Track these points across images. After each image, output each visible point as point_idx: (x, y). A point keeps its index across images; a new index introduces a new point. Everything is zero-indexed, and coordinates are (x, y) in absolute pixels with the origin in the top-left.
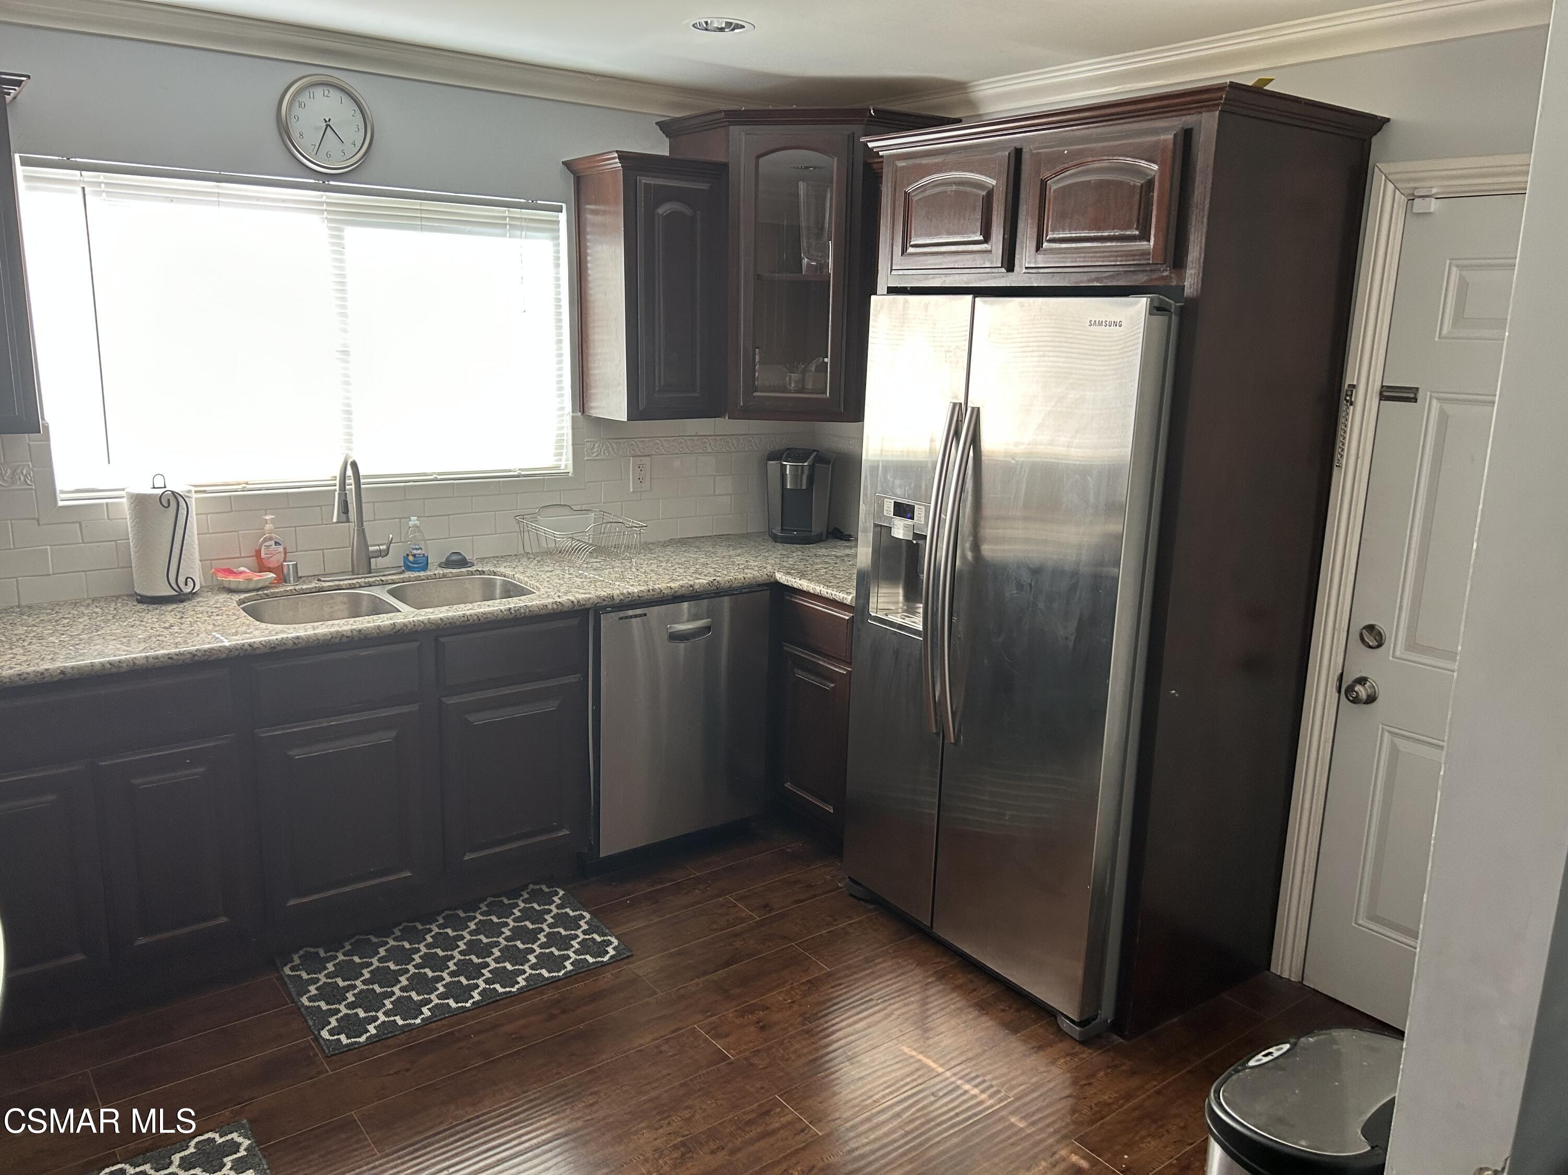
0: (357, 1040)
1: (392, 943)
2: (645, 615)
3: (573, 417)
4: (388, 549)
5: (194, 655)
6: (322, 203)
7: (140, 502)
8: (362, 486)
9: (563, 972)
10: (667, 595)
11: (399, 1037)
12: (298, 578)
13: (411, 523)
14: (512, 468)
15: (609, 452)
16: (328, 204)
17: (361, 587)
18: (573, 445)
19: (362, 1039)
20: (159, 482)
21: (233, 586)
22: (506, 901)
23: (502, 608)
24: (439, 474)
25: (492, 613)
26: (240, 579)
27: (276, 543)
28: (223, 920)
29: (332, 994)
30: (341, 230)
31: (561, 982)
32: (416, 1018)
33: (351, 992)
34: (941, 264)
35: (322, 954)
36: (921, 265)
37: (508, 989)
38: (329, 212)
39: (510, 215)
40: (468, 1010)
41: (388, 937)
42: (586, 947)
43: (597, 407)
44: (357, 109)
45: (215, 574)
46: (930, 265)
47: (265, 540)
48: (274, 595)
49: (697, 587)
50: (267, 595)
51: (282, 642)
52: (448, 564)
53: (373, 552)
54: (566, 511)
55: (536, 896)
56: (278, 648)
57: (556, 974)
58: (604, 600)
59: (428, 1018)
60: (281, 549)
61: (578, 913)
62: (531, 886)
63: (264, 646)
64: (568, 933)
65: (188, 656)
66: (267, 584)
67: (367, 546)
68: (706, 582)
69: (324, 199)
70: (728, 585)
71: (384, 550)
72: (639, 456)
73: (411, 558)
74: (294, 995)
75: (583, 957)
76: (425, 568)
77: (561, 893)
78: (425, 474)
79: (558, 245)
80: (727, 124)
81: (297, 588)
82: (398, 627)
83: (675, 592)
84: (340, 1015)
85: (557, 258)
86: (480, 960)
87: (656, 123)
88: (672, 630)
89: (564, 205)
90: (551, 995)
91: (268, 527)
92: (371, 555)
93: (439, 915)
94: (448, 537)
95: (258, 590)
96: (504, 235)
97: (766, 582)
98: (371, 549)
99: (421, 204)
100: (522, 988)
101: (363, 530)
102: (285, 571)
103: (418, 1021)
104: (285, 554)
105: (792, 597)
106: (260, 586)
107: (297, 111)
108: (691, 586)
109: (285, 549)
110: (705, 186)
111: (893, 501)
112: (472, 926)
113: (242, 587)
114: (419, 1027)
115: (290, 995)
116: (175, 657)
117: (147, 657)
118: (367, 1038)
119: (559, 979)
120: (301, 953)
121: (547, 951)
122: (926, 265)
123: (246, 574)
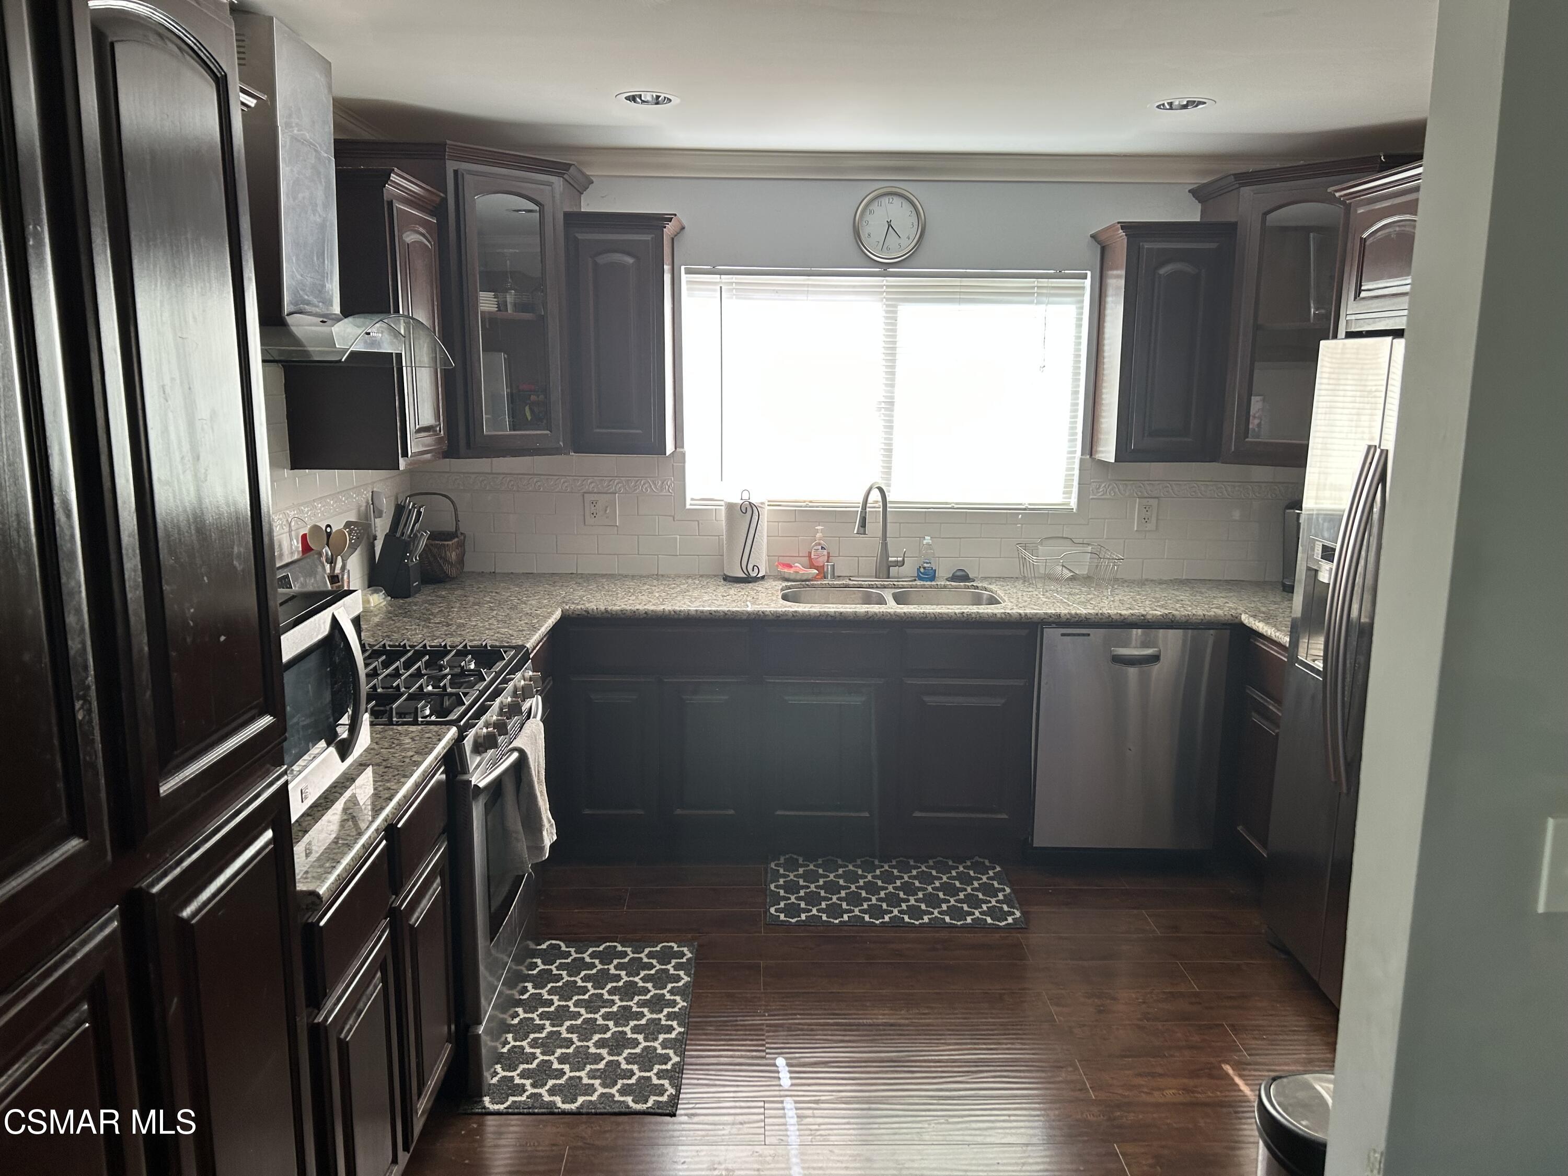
0: (790, 920)
1: (851, 867)
2: (1089, 635)
3: (1081, 459)
4: (904, 560)
5: (726, 614)
6: (882, 286)
7: (730, 507)
8: (888, 509)
9: (962, 922)
10: (1116, 621)
11: (819, 928)
12: (833, 577)
13: (925, 542)
14: (1023, 503)
15: (1115, 492)
16: (887, 286)
17: (877, 587)
18: (1079, 484)
19: (793, 921)
20: (746, 496)
21: (787, 576)
22: (950, 863)
23: (957, 611)
24: (957, 504)
25: (947, 614)
26: (792, 571)
27: (822, 548)
28: (732, 812)
29: (792, 888)
30: (896, 306)
31: (957, 929)
32: (836, 919)
33: (804, 890)
34: (1382, 307)
35: (801, 861)
36: (1368, 309)
37: (912, 921)
38: (888, 293)
39: (1039, 285)
40: (876, 925)
41: (850, 863)
42: (991, 912)
43: (1102, 452)
44: (913, 210)
45: (777, 566)
46: (1374, 308)
47: (816, 545)
48: (813, 586)
49: (1149, 617)
50: (807, 585)
51: (785, 614)
52: (954, 578)
53: (891, 562)
54: (1069, 542)
55: (974, 866)
56: (782, 618)
57: (956, 922)
58: (1051, 617)
59: (845, 922)
60: (825, 552)
61: (1002, 886)
62: (977, 858)
63: (772, 614)
64: (984, 898)
65: (722, 614)
66: (810, 577)
67: (888, 557)
68: (1160, 613)
69: (885, 283)
70: (1184, 619)
71: (900, 561)
72: (1146, 498)
73: (922, 570)
74: (769, 879)
75: (984, 917)
76: (933, 578)
77: (998, 869)
78: (947, 503)
79: (1082, 308)
80: (1237, 186)
81: (830, 583)
82: (870, 614)
83: (1125, 619)
84: (789, 902)
85: (1080, 319)
86: (905, 897)
87: (1190, 191)
88: (1115, 653)
89: (1089, 273)
90: (944, 935)
91: (819, 535)
92: (890, 564)
93: (894, 859)
94: (958, 556)
95: (803, 581)
96: (1031, 302)
97: (1230, 622)
98: (890, 559)
99: (961, 282)
100: (924, 923)
101: (886, 544)
102: (825, 569)
103: (837, 921)
104: (828, 557)
105: (1256, 640)
106: (805, 578)
107: (868, 217)
108: (1143, 616)
109: (829, 553)
110: (1213, 246)
111: (1321, 544)
112: (914, 872)
113: (792, 577)
114: (836, 925)
115: (765, 881)
116: (714, 613)
117: (697, 611)
118: (797, 921)
119: (956, 926)
120: (787, 856)
121: (959, 905)
122: (1371, 308)
123: (800, 569)
